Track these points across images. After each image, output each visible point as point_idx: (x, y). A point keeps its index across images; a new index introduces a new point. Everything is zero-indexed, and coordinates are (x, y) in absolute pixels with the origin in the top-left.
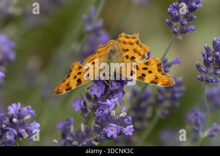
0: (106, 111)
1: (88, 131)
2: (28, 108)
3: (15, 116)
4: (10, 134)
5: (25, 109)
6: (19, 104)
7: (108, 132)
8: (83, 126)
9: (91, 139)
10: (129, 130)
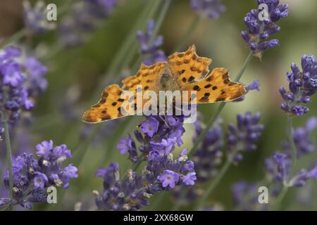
0: (162, 154)
1: (137, 179)
2: (62, 148)
3: (46, 157)
4: (39, 180)
5: (59, 148)
6: (51, 142)
7: (164, 180)
8: (131, 173)
9: (141, 189)
10: (190, 178)
